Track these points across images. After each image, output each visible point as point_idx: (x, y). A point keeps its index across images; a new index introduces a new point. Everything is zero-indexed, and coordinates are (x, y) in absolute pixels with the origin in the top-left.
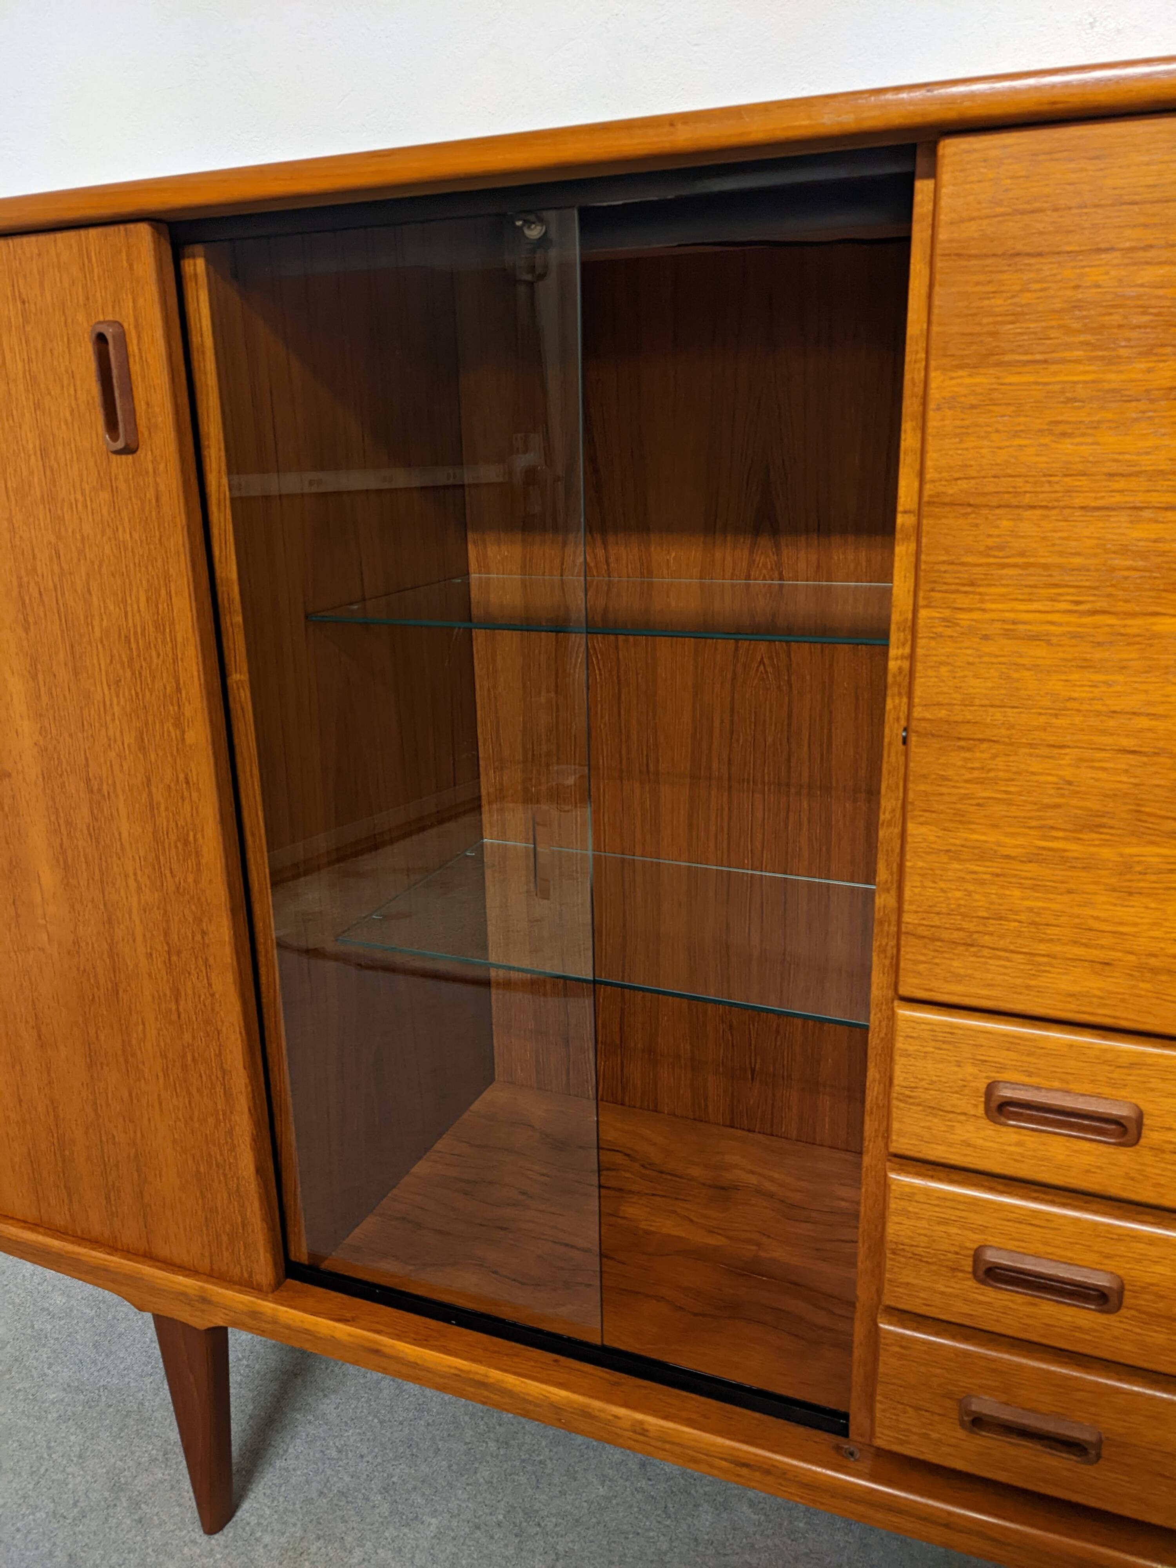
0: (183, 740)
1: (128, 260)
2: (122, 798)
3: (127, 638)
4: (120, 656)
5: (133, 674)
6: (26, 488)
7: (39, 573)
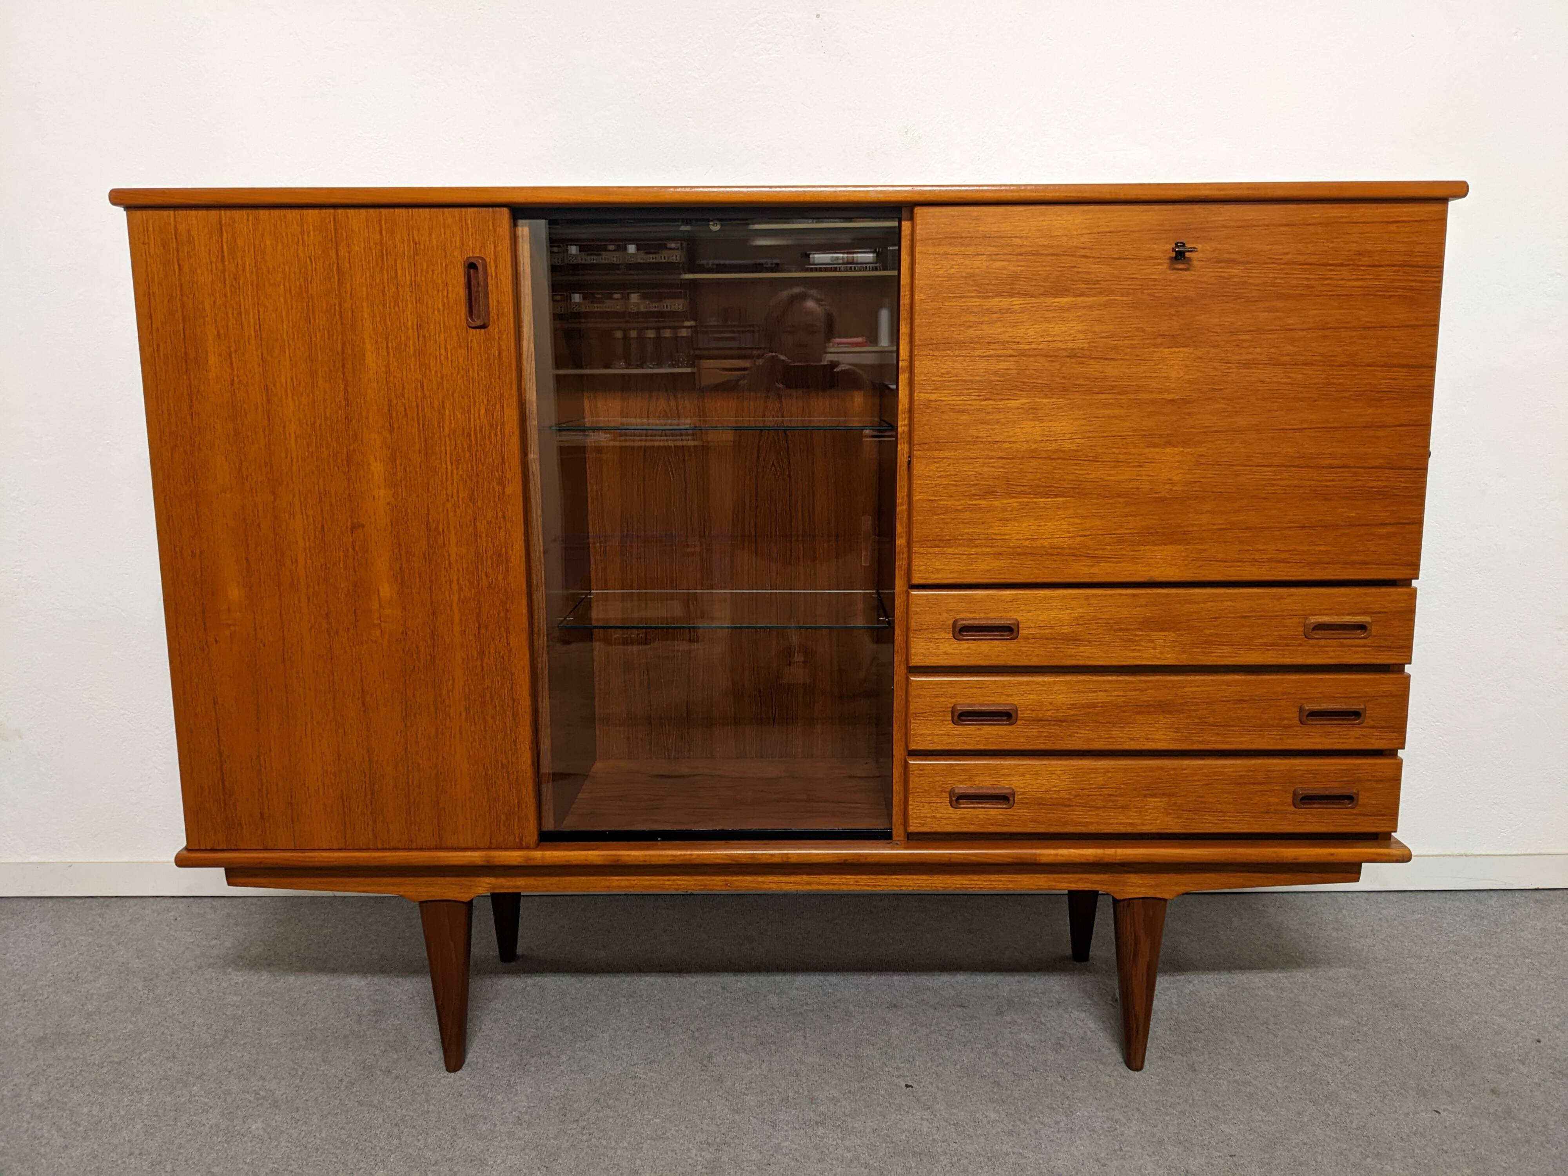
0: (504, 492)
1: (493, 226)
2: (453, 532)
3: (469, 435)
4: (462, 445)
5: (471, 455)
6: (403, 346)
7: (406, 396)
